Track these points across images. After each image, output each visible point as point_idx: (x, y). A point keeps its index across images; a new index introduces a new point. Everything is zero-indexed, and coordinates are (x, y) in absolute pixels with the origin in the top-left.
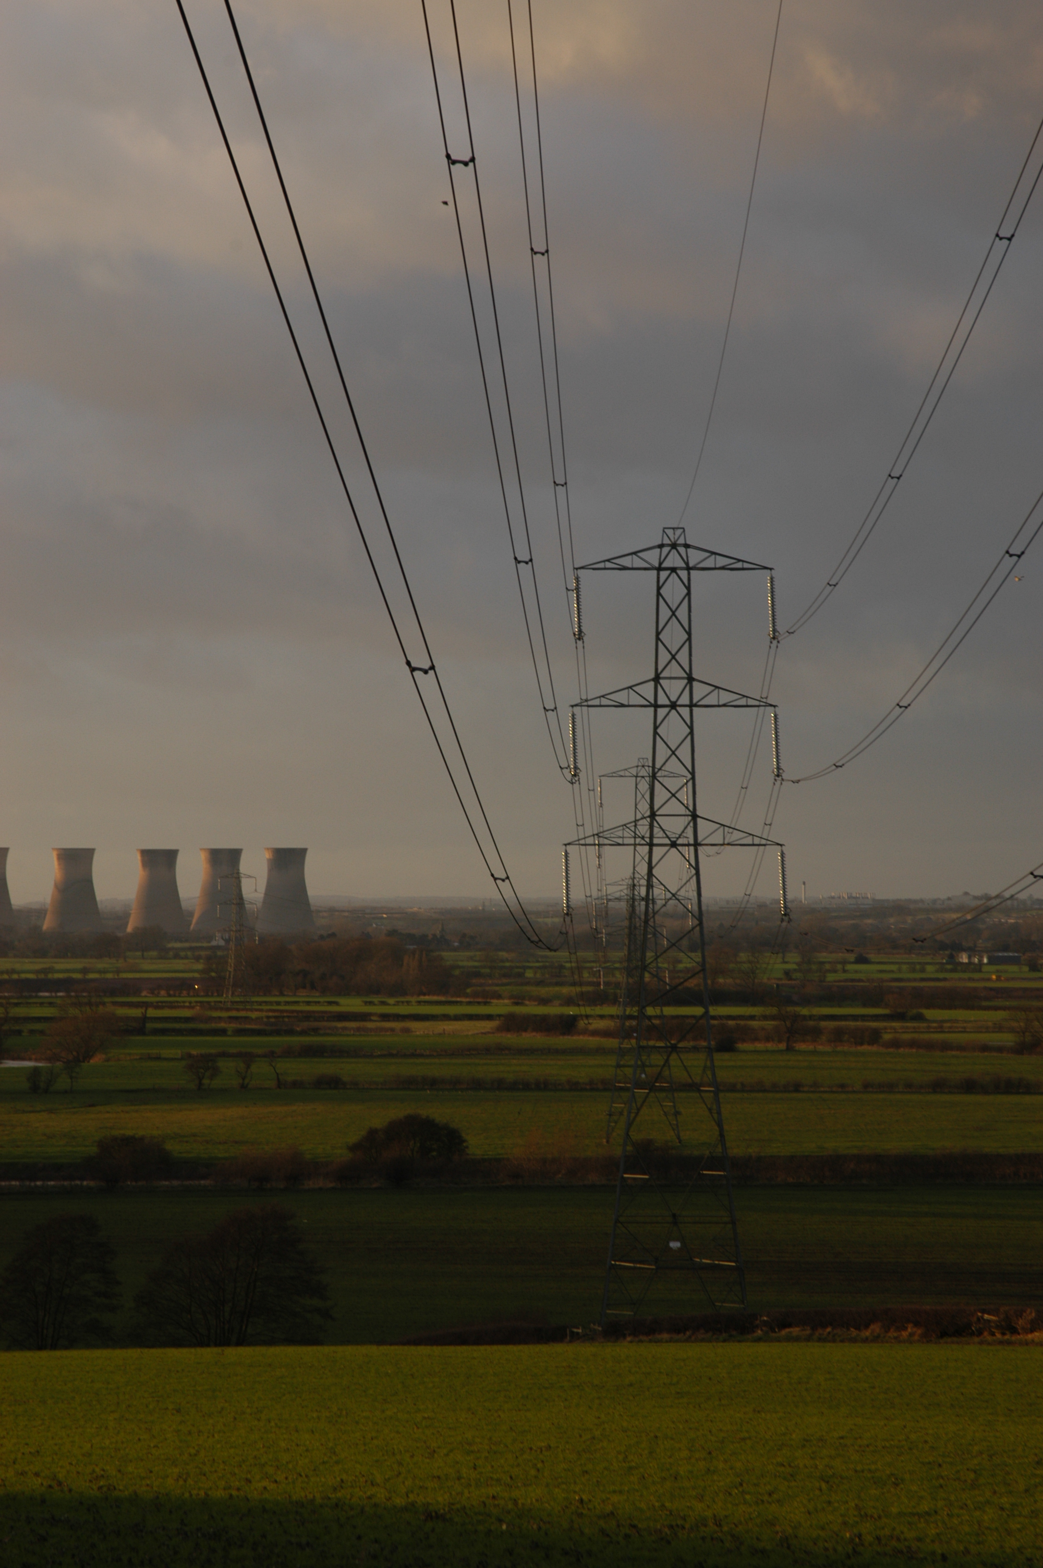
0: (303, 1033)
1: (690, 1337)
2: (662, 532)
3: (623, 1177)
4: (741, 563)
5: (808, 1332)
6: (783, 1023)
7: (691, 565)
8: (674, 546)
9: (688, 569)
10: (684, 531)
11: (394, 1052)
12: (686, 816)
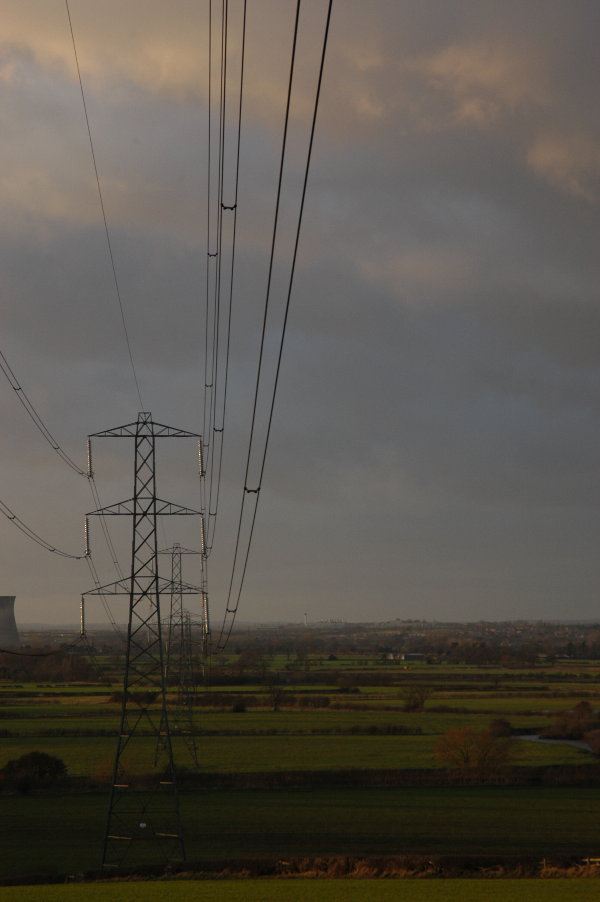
2: (137, 415)
3: (113, 787)
4: (183, 433)
6: (272, 695)
8: (145, 423)
9: (153, 436)
10: (151, 415)
11: (46, 715)
12: (152, 577)
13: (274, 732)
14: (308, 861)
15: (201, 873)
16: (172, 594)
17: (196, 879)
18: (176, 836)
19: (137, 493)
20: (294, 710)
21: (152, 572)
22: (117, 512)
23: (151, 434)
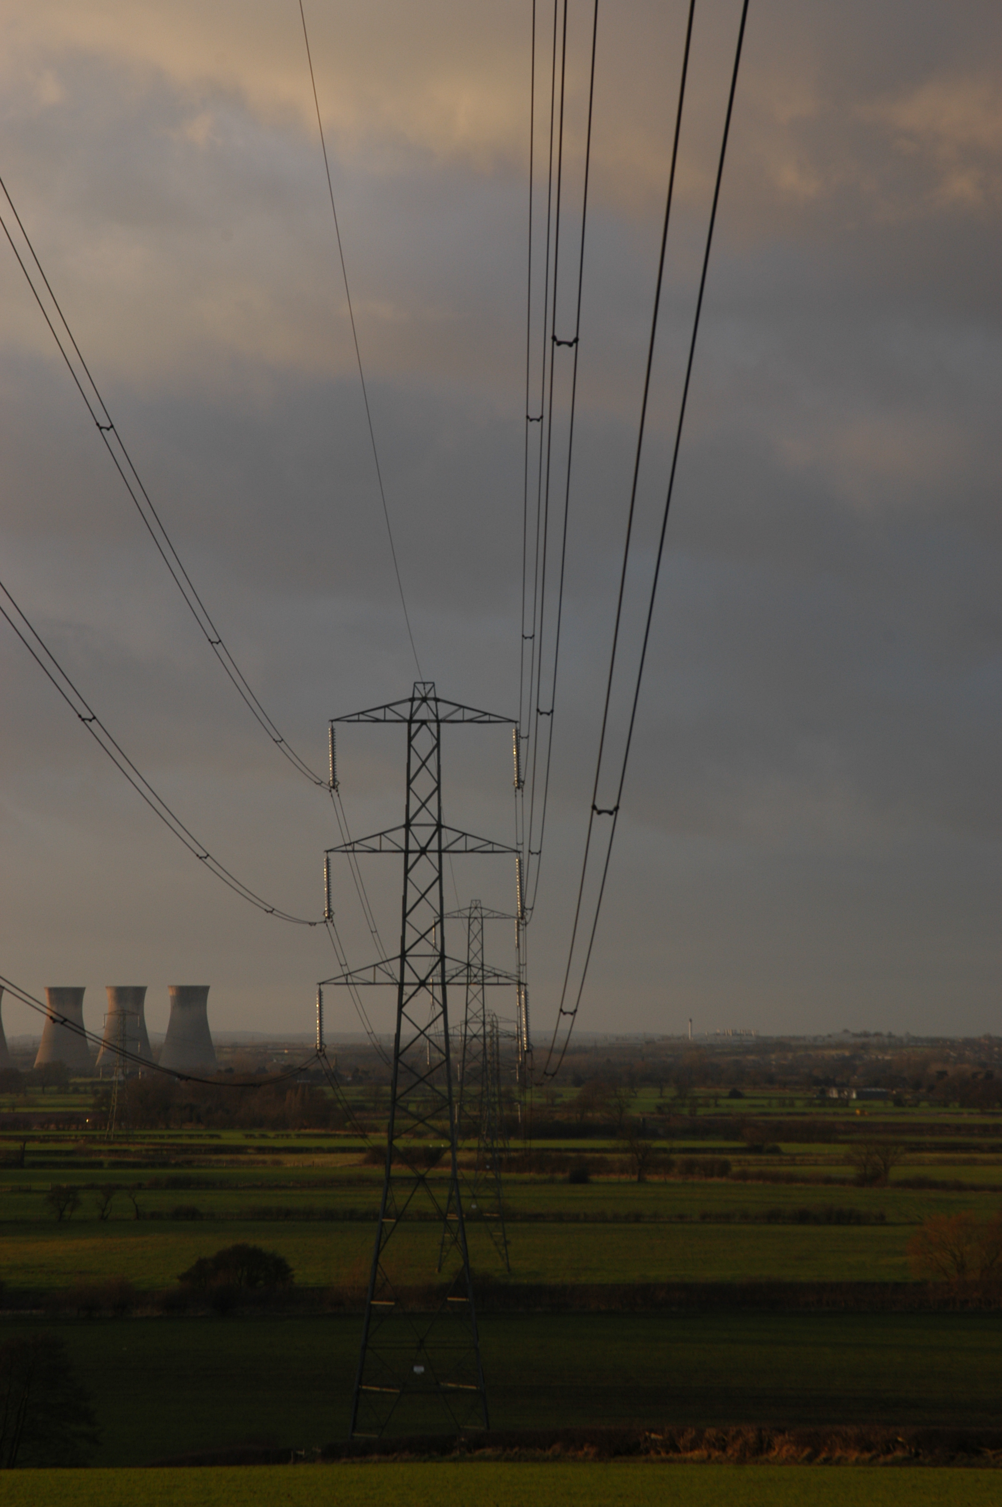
0: (177, 1165)
1: (396, 1458)
2: (411, 686)
3: (370, 1304)
4: (487, 716)
5: (499, 1452)
6: (634, 1155)
7: (440, 717)
8: (424, 699)
9: (438, 722)
10: (434, 685)
11: (260, 1184)
12: (435, 956)
13: (637, 1218)
14: (694, 1433)
15: (516, 1449)
16: (468, 984)
17: (507, 1460)
18: (474, 1388)
19: (411, 816)
20: (671, 1180)
21: (435, 947)
22: (378, 848)
23: (434, 718)
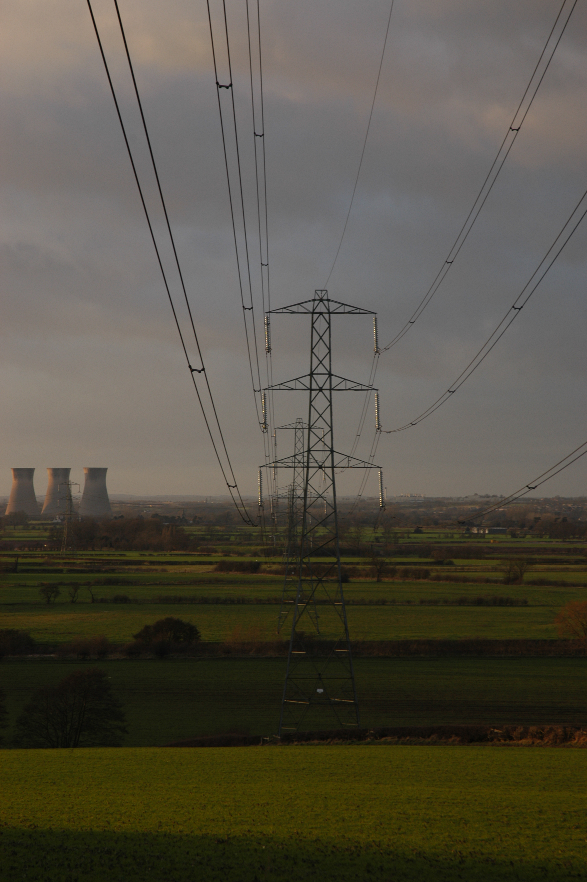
0: (106, 572)
1: (330, 742)
2: (314, 292)
3: (291, 653)
4: (358, 310)
5: (396, 739)
6: (375, 566)
7: (331, 311)
8: (321, 300)
9: (329, 313)
10: (327, 292)
11: (158, 582)
12: (328, 451)
14: (522, 729)
17: (403, 744)
18: (351, 701)
19: (313, 370)
20: (396, 581)
21: (328, 446)
22: (294, 388)
23: (327, 311)
